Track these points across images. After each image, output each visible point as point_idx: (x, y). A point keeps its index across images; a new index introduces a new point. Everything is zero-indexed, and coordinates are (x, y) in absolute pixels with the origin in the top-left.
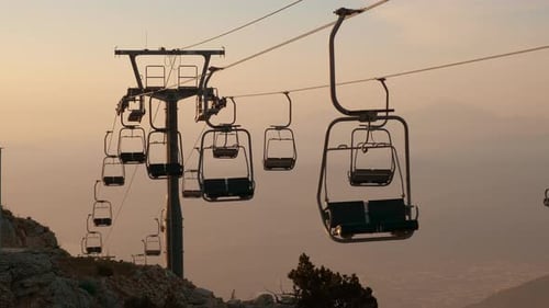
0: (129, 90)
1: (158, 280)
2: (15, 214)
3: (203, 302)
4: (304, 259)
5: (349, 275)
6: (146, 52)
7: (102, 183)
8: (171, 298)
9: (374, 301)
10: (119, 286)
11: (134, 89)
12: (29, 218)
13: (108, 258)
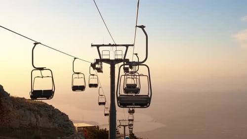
6: (103, 45)
11: (98, 60)
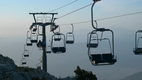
0: (33, 23)
1: (40, 73)
2: (3, 56)
3: (52, 79)
4: (78, 67)
5: (90, 71)
6: (37, 14)
7: (26, 45)
8: (44, 77)
9: (96, 78)
10: (30, 74)
12: (7, 57)
13: (27, 67)
